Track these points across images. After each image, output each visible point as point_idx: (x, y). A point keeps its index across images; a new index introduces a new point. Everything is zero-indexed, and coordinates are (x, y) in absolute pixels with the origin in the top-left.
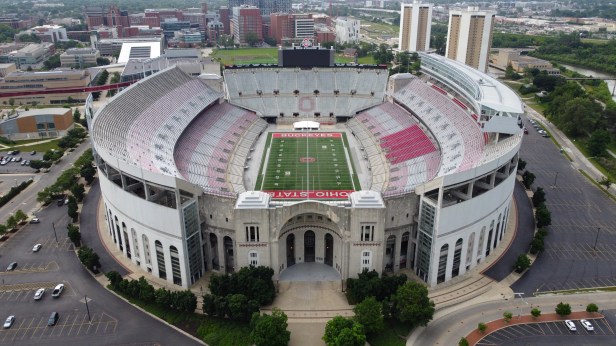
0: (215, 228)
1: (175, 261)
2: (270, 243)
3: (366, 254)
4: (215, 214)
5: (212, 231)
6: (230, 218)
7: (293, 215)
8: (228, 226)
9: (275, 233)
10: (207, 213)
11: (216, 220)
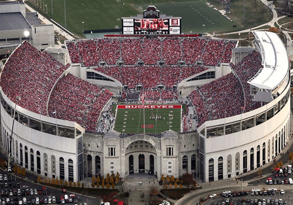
0: (91, 151)
1: (71, 168)
2: (121, 156)
3: (170, 163)
4: (91, 144)
5: (89, 153)
6: (99, 145)
7: (133, 141)
8: (98, 150)
9: (123, 151)
10: (87, 143)
11: (91, 147)
